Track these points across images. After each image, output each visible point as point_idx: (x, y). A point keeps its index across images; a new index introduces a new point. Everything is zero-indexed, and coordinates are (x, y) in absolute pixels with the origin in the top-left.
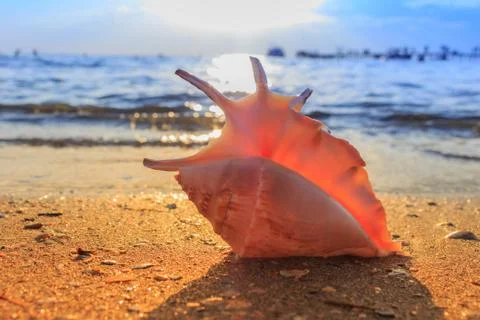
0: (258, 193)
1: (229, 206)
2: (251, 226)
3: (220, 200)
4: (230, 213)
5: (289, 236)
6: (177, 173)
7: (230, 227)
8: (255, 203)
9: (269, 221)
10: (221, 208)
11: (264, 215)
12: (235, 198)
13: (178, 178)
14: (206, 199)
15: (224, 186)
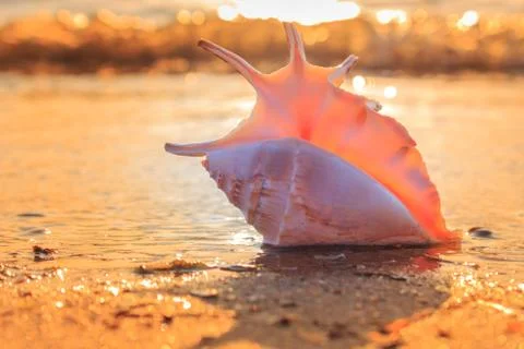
0: (293, 178)
1: (262, 193)
2: (286, 212)
3: (252, 187)
4: (264, 200)
5: (326, 223)
6: (204, 158)
7: (263, 215)
8: (289, 188)
9: (305, 207)
10: (253, 194)
11: (299, 200)
12: (269, 184)
13: (206, 164)
14: (237, 186)
15: (256, 172)
